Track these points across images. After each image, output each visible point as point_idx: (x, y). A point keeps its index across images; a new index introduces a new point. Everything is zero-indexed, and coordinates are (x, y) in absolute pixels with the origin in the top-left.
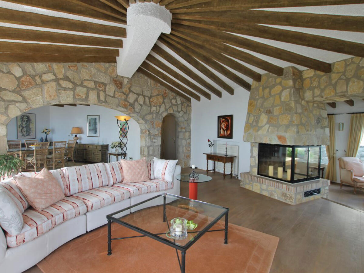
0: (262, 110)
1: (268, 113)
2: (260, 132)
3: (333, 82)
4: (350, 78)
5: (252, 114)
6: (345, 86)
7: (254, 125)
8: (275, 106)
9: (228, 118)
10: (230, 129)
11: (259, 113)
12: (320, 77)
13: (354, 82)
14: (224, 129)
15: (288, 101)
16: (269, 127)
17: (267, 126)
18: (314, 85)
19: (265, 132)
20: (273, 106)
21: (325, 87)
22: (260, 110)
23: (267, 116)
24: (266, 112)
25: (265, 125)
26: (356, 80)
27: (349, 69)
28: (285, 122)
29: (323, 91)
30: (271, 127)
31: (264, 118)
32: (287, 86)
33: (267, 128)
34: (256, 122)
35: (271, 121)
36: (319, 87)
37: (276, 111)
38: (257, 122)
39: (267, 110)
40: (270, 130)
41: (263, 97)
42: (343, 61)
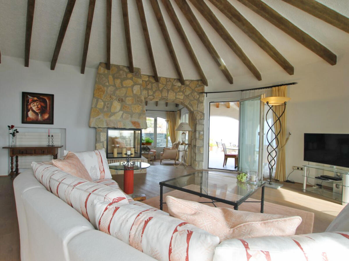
0: (114, 97)
1: (121, 101)
2: (113, 118)
3: (161, 89)
4: (169, 90)
5: (101, 99)
6: (167, 94)
7: (105, 110)
8: (127, 97)
9: (45, 98)
10: (48, 113)
11: (110, 100)
12: (152, 83)
13: (171, 92)
14: (37, 111)
15: (139, 95)
16: (123, 114)
17: (121, 112)
18: (149, 87)
19: (119, 118)
20: (126, 96)
21: (156, 91)
22: (112, 97)
23: (119, 104)
24: (119, 100)
25: (119, 111)
26: (172, 92)
27: (168, 84)
28: (138, 111)
29: (154, 93)
30: (125, 114)
31: (117, 106)
32: (137, 83)
33: (121, 114)
34: (107, 107)
35: (124, 109)
36: (152, 89)
37: (129, 101)
38: (109, 108)
39: (120, 99)
40: (124, 116)
41: (114, 85)
42: (165, 78)
